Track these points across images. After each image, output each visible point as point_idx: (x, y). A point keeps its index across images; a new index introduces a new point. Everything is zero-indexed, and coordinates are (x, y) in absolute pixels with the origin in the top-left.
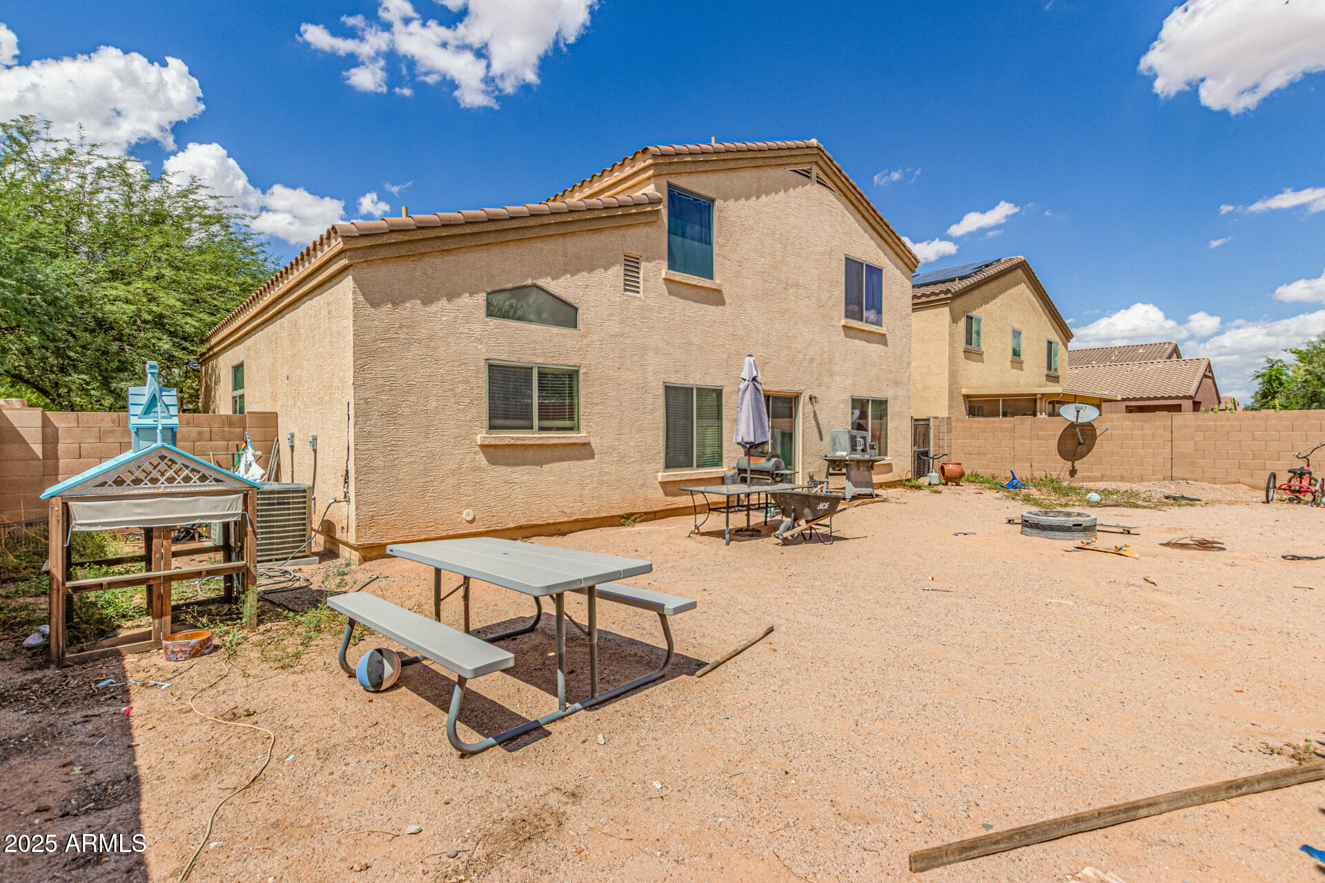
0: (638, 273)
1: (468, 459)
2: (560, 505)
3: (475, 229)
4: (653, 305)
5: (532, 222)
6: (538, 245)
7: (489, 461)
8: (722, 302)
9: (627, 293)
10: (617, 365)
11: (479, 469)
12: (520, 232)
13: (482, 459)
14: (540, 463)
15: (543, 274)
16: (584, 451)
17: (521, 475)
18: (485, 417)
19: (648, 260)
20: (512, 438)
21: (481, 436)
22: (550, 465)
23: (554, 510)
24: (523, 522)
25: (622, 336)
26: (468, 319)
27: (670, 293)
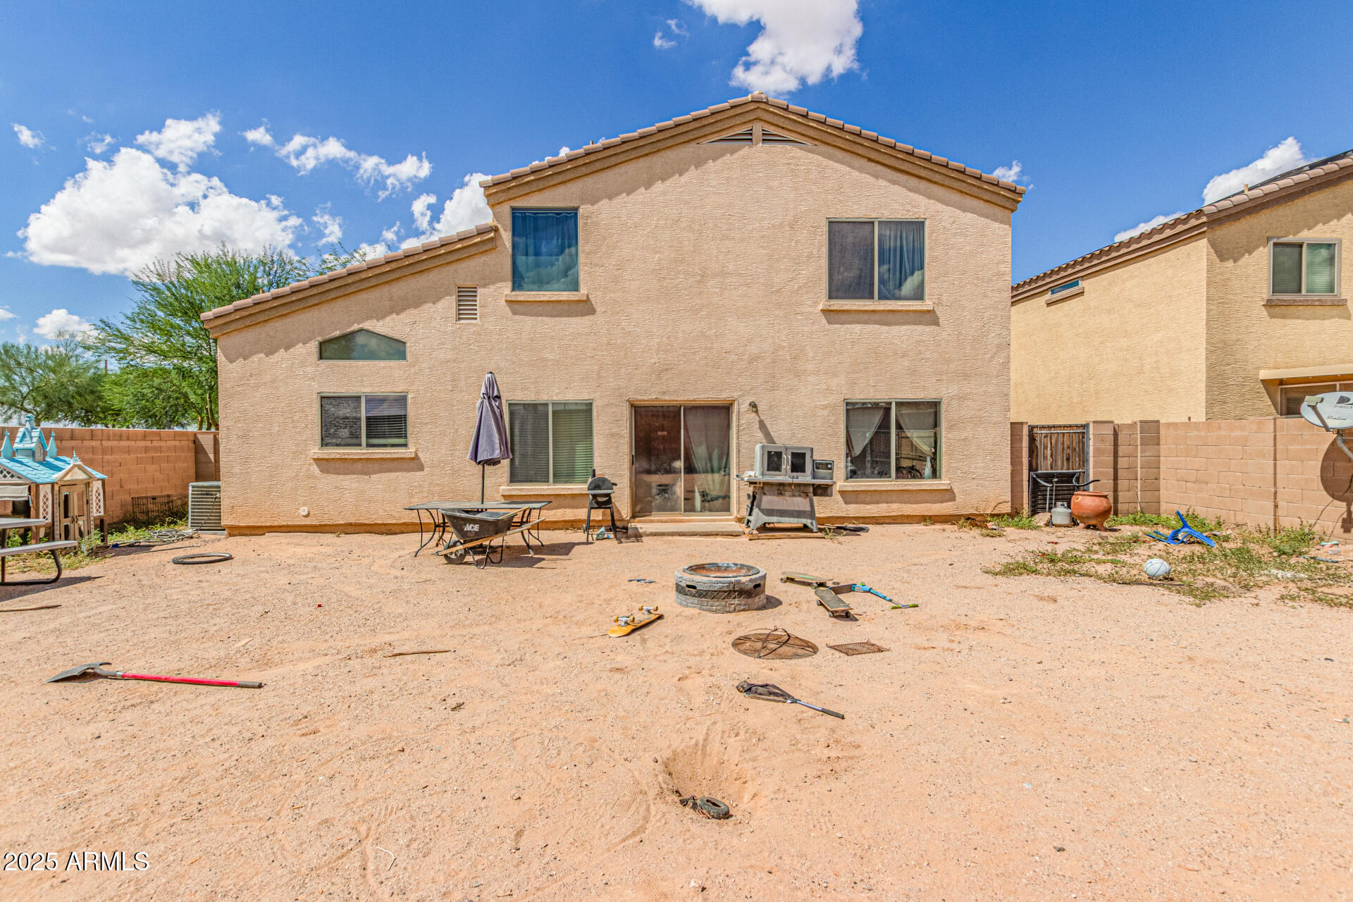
0: (476, 301)
1: (304, 469)
2: (387, 509)
3: (300, 296)
4: (492, 328)
5: (350, 280)
6: (363, 296)
7: (321, 471)
8: (592, 311)
9: (462, 321)
10: (450, 388)
11: (313, 477)
12: (342, 289)
13: (315, 469)
14: (368, 473)
15: (368, 318)
16: (414, 463)
17: (350, 483)
18: (318, 437)
19: (484, 286)
20: (338, 453)
21: (316, 451)
22: (377, 475)
23: (381, 512)
24: (352, 520)
25: (454, 361)
26: (303, 364)
27: (514, 313)
